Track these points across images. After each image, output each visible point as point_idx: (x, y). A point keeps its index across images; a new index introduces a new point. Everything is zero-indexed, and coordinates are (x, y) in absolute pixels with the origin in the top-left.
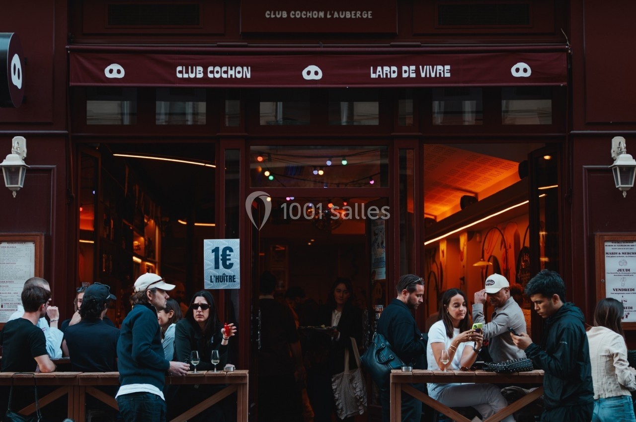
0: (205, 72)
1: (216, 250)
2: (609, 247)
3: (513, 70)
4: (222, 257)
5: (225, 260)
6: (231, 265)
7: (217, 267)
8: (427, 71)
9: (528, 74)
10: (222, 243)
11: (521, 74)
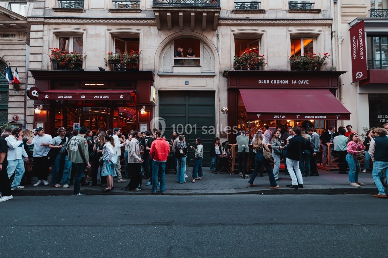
0: (63, 97)
1: (76, 125)
2: (141, 125)
3: (120, 97)
4: (76, 126)
5: (77, 126)
6: (78, 127)
7: (76, 128)
8: (104, 97)
9: (123, 97)
10: (77, 124)
11: (122, 97)
